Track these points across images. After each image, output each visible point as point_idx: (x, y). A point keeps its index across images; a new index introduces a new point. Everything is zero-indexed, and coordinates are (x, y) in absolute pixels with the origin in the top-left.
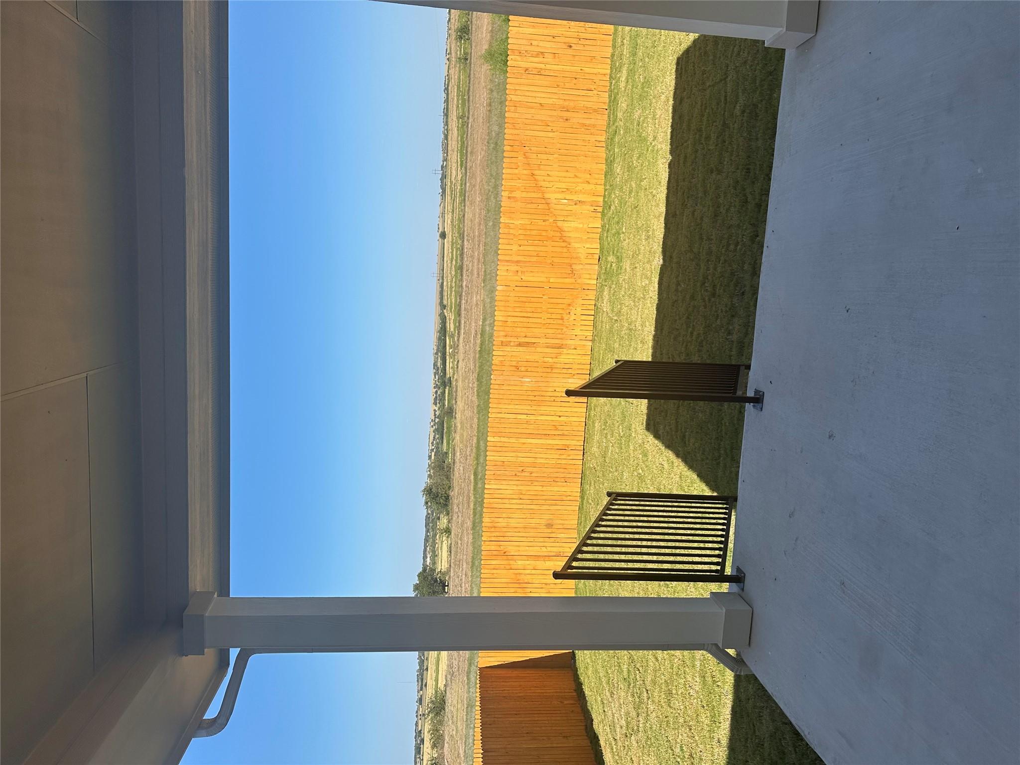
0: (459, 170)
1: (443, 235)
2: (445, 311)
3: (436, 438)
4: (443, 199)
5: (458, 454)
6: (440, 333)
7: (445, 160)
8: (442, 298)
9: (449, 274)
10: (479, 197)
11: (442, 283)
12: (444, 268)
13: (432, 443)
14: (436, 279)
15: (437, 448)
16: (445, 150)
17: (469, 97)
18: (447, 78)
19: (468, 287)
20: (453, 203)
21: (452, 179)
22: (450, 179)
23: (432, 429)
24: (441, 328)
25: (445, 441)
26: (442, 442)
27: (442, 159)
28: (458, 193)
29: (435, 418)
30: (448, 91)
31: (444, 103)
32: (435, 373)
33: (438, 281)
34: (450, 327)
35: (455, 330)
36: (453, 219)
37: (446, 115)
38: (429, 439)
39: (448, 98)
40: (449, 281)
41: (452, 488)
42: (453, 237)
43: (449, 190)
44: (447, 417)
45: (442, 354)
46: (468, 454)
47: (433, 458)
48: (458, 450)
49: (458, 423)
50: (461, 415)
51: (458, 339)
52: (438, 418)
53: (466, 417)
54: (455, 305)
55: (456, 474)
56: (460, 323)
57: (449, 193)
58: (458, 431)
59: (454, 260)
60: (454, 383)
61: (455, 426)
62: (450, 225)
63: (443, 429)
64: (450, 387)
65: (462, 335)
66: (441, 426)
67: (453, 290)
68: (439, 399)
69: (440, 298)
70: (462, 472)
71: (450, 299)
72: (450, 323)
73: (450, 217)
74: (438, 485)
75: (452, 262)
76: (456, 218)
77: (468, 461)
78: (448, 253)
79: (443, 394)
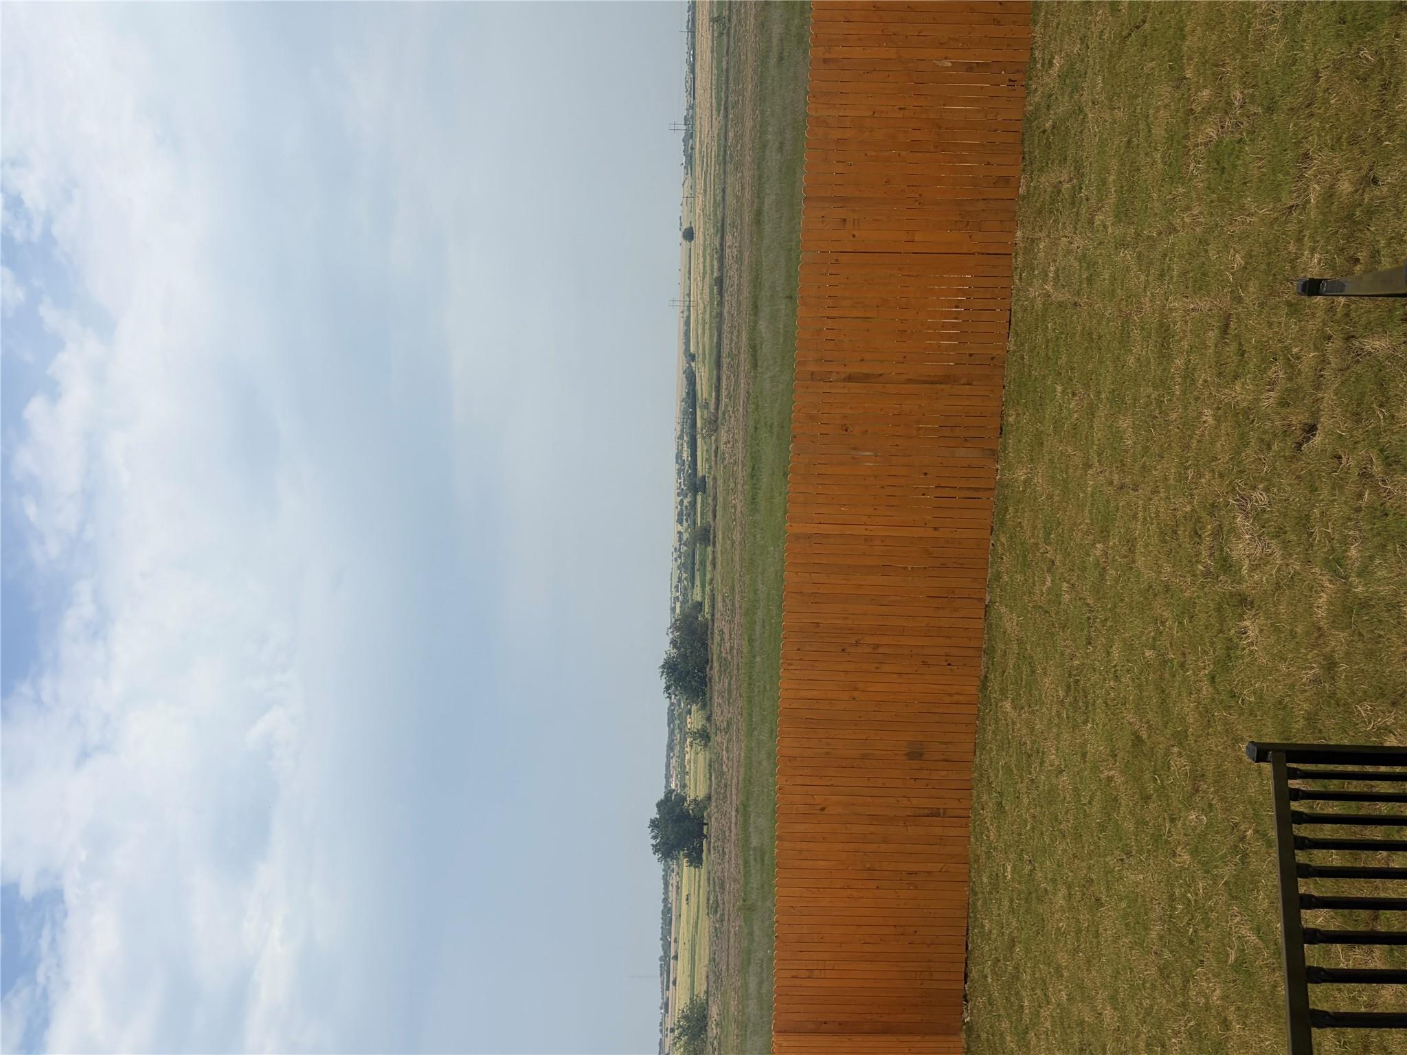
1: (689, 235)
2: (693, 364)
3: (683, 578)
4: (687, 174)
6: (686, 403)
7: (692, 107)
8: (687, 344)
9: (699, 301)
11: (689, 317)
12: (690, 290)
13: (677, 587)
14: (679, 310)
16: (692, 92)
21: (703, 137)
22: (700, 137)
23: (675, 565)
24: (688, 394)
25: (698, 582)
26: (693, 586)
27: (685, 105)
28: (713, 159)
29: (680, 545)
31: (688, 12)
32: (678, 470)
33: (682, 315)
34: (702, 391)
36: (705, 206)
37: (692, 31)
38: (671, 579)
40: (700, 312)
41: (710, 663)
42: (705, 236)
43: (697, 156)
44: (700, 544)
45: (691, 438)
46: (737, 605)
47: (678, 611)
48: (719, 598)
49: (719, 553)
50: (723, 538)
51: (717, 408)
52: (685, 544)
53: (733, 542)
54: (711, 350)
55: (717, 638)
56: (719, 379)
57: (698, 162)
58: (719, 566)
59: (708, 276)
60: (710, 483)
61: (714, 558)
62: (699, 215)
63: (694, 564)
64: (704, 492)
65: (724, 400)
66: (690, 558)
67: (707, 326)
68: (686, 514)
69: (685, 343)
70: (727, 637)
71: (702, 342)
72: (702, 384)
73: (700, 203)
74: (687, 657)
75: (704, 279)
76: (709, 202)
77: (737, 616)
78: (698, 265)
79: (693, 504)
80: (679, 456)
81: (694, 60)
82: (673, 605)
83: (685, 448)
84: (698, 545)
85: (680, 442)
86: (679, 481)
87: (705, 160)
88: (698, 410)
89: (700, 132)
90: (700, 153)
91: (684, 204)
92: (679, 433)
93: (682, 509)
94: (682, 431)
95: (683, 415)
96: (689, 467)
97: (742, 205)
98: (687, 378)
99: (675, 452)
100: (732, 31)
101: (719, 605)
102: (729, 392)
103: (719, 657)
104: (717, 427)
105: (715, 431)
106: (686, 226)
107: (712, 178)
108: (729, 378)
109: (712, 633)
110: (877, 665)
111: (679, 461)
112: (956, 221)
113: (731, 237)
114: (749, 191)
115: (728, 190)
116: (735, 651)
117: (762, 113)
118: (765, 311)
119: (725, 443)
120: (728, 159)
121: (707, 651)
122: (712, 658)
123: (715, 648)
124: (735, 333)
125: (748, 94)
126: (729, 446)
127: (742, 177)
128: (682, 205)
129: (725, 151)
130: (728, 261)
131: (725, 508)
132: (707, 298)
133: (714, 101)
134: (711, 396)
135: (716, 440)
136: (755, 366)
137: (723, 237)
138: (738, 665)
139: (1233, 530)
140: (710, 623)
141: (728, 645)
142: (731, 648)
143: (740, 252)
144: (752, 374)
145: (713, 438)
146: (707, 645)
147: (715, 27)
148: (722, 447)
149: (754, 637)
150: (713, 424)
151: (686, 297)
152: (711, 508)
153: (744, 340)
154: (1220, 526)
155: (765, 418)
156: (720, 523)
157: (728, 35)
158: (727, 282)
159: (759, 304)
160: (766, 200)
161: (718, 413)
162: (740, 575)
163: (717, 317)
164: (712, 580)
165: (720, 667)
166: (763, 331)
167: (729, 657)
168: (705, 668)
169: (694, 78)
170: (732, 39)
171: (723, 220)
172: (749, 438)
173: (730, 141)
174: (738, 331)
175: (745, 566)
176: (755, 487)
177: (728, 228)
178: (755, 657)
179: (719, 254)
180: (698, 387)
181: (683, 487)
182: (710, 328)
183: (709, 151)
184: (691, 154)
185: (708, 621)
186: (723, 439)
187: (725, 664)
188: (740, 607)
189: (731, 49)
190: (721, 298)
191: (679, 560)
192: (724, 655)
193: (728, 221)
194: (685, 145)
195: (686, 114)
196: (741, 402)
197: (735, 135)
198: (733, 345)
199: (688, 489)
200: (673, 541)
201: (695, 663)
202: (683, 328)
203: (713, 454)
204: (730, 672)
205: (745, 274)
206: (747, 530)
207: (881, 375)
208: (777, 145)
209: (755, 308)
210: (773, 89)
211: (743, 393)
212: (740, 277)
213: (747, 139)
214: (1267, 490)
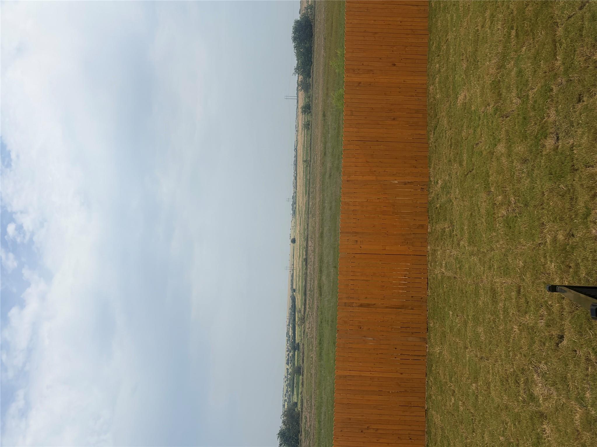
1: (294, 241)
2: (294, 293)
3: (288, 391)
4: (293, 218)
6: (291, 310)
7: (295, 192)
9: (297, 267)
11: (293, 274)
12: (294, 263)
14: (289, 271)
16: (296, 187)
18: (296, 142)
22: (298, 204)
24: (292, 306)
26: (293, 394)
28: (304, 212)
29: (287, 375)
30: (297, 150)
31: (294, 158)
32: (287, 340)
34: (298, 305)
36: (300, 230)
37: (296, 165)
38: (283, 391)
39: (296, 154)
40: (298, 272)
41: (300, 432)
42: (300, 242)
43: (297, 211)
44: (296, 374)
45: (293, 326)
46: (313, 404)
47: (286, 407)
48: (305, 401)
49: (305, 379)
50: (307, 372)
51: (304, 313)
52: (290, 374)
53: (311, 374)
54: (302, 287)
55: (304, 421)
56: (305, 300)
57: (297, 213)
58: (305, 386)
59: (301, 257)
60: (301, 347)
61: (303, 382)
62: (298, 233)
63: (293, 384)
64: (299, 350)
65: (307, 310)
66: (292, 381)
67: (301, 278)
68: (290, 360)
69: (291, 284)
70: (308, 420)
71: (299, 284)
72: (298, 302)
73: (298, 229)
74: (290, 429)
75: (299, 258)
76: (302, 228)
77: (313, 410)
78: (297, 254)
79: (294, 355)
80: (288, 333)
81: (296, 175)
82: (284, 404)
83: (290, 330)
84: (295, 375)
85: (289, 327)
86: (288, 345)
87: (300, 213)
88: (296, 313)
89: (299, 202)
90: (298, 210)
91: (292, 229)
92: (288, 323)
93: (288, 358)
94: (289, 322)
95: (290, 315)
96: (292, 338)
97: (315, 230)
98: (292, 299)
99: (286, 331)
100: (311, 165)
101: (305, 404)
102: (310, 306)
103: (305, 430)
104: (305, 321)
105: (303, 323)
106: (292, 237)
107: (303, 219)
108: (309, 300)
109: (302, 418)
110: (377, 439)
111: (288, 336)
112: (403, 242)
113: (310, 242)
114: (318, 225)
115: (310, 224)
116: (312, 427)
117: (323, 195)
118: (325, 272)
119: (308, 329)
120: (309, 213)
121: (299, 426)
122: (301, 430)
123: (303, 425)
124: (312, 281)
125: (317, 188)
126: (309, 330)
127: (315, 220)
128: (291, 229)
129: (308, 210)
130: (310, 252)
131: (307, 358)
132: (301, 266)
133: (304, 190)
134: (302, 307)
135: (304, 327)
136: (321, 295)
137: (307, 242)
138: (313, 434)
139: (533, 381)
140: (301, 413)
141: (309, 424)
142: (310, 425)
143: (315, 249)
144: (320, 298)
145: (303, 326)
146: (299, 423)
147: (305, 163)
148: (307, 330)
149: (320, 420)
150: (303, 320)
151: (292, 266)
152: (302, 358)
153: (316, 284)
154: (527, 379)
155: (325, 317)
156: (305, 365)
157: (310, 167)
158: (309, 261)
159: (322, 269)
160: (325, 228)
161: (305, 315)
162: (315, 390)
163: (305, 274)
164: (302, 392)
165: (305, 434)
166: (324, 280)
167: (309, 430)
168: (298, 435)
169: (296, 182)
170: (311, 168)
171: (307, 236)
172: (318, 326)
173: (310, 206)
174: (314, 280)
175: (317, 386)
176: (321, 349)
177: (309, 239)
178: (321, 430)
179: (306, 249)
180: (296, 303)
181: (289, 347)
182: (302, 279)
183: (302, 209)
184: (295, 210)
185: (300, 412)
186: (307, 327)
187: (307, 433)
188: (314, 405)
189: (311, 172)
190: (307, 267)
191: (287, 382)
192: (307, 429)
193: (309, 236)
194: (292, 207)
195: (293, 195)
196: (315, 310)
197: (312, 204)
198: (311, 286)
199: (292, 349)
200: (284, 373)
201: (294, 432)
202: (290, 278)
203: (303, 334)
204: (310, 437)
205: (316, 257)
206: (317, 369)
207: (375, 304)
208: (329, 208)
209: (321, 271)
210: (327, 187)
211: (315, 307)
212: (314, 258)
213: (317, 205)
214: (546, 364)
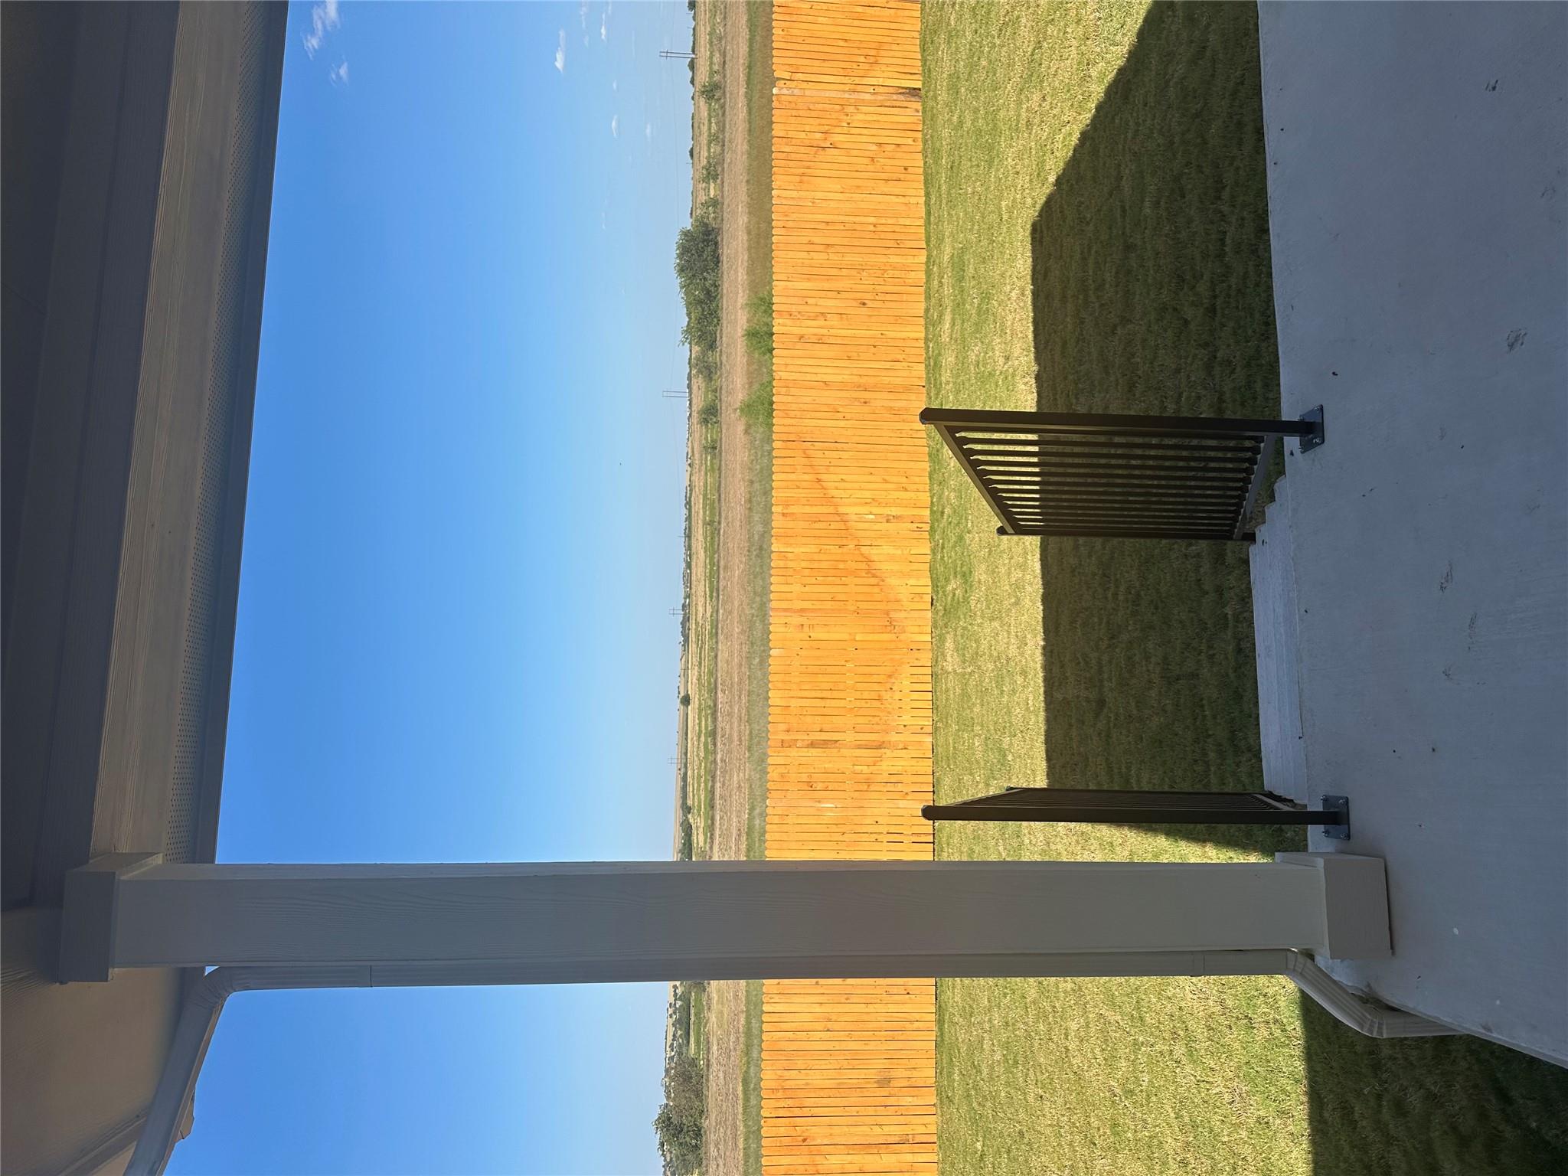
0: (708, 604)
1: (686, 701)
2: (690, 816)
3: (678, 1035)
4: (684, 651)
5: (715, 1048)
6: (683, 854)
7: (688, 596)
8: (684, 797)
9: (696, 759)
10: (738, 627)
11: (686, 774)
12: (687, 750)
13: (672, 1044)
14: (675, 768)
15: (680, 1054)
16: (688, 581)
17: (720, 496)
18: (688, 488)
19: (725, 761)
20: (700, 653)
21: (698, 619)
22: (696, 620)
23: (671, 1021)
24: (684, 844)
25: (692, 1039)
26: (688, 1042)
27: (683, 595)
28: (707, 637)
29: (675, 1000)
30: (690, 506)
31: (686, 521)
33: (679, 772)
34: (697, 840)
35: (705, 843)
36: (700, 675)
37: (688, 536)
38: (666, 1039)
39: (690, 515)
40: (696, 767)
42: (699, 701)
43: (693, 635)
44: (695, 992)
47: (672, 1071)
48: (714, 1041)
52: (680, 998)
54: (705, 802)
57: (693, 640)
62: (695, 684)
63: (688, 1018)
66: (685, 1011)
69: (682, 797)
71: (698, 794)
72: (697, 833)
73: (696, 673)
78: (694, 725)
81: (690, 559)
82: (667, 1067)
87: (700, 637)
89: (696, 616)
90: (696, 632)
91: (682, 676)
98: (683, 828)
100: (722, 531)
106: (683, 693)
107: (707, 652)
133: (707, 589)
151: (683, 756)
169: (690, 573)
180: (694, 836)
182: (705, 779)
183: (704, 629)
184: (688, 634)
185: (702, 1072)
194: (682, 627)
195: (683, 602)
197: (725, 612)
202: (680, 784)
213: (735, 614)
